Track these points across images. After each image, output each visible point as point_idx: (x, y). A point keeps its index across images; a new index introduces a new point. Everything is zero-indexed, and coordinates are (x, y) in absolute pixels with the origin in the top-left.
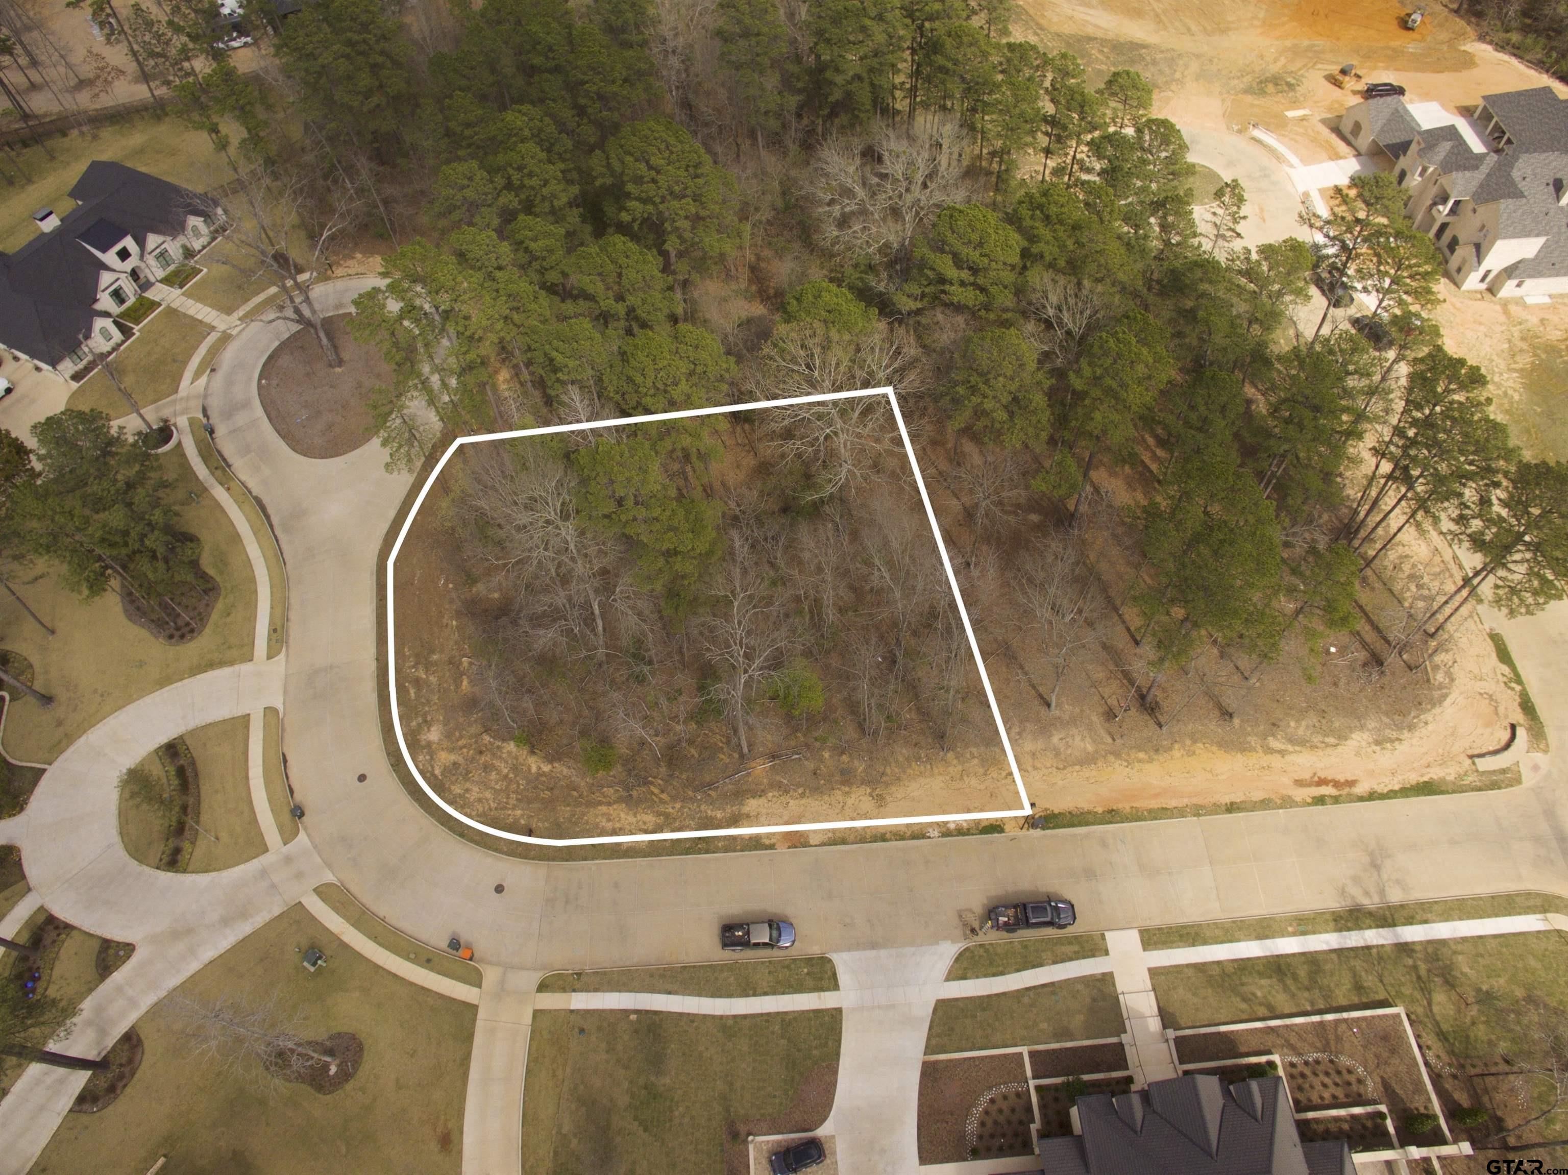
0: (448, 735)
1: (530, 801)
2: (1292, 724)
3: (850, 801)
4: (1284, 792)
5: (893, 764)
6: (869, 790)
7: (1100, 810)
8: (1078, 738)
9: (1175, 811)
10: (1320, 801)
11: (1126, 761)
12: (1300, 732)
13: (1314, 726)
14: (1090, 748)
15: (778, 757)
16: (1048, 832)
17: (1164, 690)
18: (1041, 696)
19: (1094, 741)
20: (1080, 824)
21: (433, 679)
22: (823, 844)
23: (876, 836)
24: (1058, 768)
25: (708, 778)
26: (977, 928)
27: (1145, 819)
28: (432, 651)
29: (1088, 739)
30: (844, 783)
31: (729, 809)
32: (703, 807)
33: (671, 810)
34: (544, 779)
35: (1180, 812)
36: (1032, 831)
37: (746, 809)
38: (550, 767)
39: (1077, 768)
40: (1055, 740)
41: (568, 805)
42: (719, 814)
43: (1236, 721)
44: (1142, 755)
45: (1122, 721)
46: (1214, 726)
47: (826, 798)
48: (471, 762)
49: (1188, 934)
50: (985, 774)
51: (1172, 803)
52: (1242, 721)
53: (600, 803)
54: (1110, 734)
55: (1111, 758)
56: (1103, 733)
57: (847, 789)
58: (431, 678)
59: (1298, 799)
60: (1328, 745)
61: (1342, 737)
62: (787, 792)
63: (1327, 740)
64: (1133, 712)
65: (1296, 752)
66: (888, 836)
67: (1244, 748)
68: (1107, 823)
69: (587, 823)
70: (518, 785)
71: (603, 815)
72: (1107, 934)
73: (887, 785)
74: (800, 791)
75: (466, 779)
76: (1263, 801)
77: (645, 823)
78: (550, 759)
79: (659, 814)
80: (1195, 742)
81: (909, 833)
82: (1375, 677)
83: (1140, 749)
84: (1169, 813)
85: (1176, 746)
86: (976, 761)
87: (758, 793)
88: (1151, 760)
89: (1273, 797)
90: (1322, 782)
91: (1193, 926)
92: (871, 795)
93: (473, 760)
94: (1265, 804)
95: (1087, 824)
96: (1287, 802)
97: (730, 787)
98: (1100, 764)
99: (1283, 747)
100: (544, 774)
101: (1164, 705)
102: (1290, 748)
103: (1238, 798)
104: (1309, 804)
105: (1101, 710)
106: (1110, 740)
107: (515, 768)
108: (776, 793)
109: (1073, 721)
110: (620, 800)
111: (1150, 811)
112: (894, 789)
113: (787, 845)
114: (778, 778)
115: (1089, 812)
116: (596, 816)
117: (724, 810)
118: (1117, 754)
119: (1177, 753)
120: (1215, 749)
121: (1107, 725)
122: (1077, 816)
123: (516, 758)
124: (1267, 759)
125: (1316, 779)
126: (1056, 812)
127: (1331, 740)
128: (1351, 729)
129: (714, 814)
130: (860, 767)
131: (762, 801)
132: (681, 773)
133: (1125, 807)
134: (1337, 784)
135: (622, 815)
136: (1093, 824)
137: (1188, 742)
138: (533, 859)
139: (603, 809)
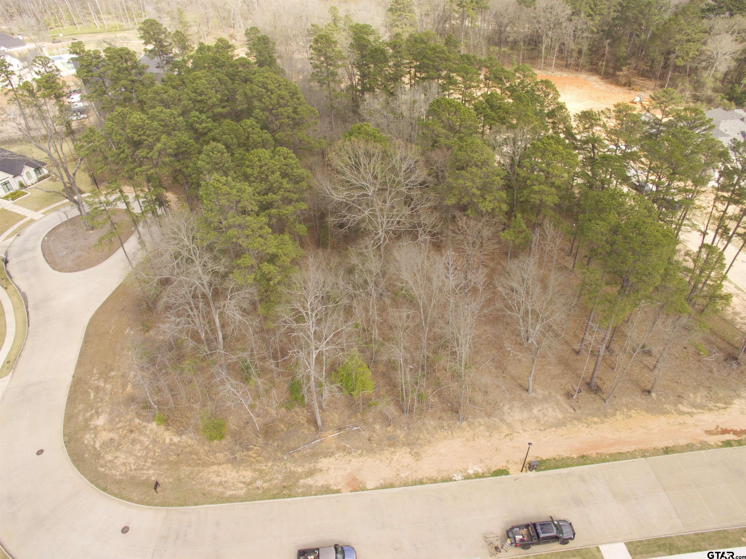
0: (111, 421)
1: (161, 463)
2: (691, 395)
3: (395, 458)
4: (701, 439)
5: (425, 432)
6: (408, 450)
7: (575, 456)
8: (550, 410)
9: (628, 454)
10: (728, 444)
11: (586, 423)
12: (698, 400)
13: (706, 396)
14: (560, 416)
15: (344, 428)
16: (541, 473)
17: (601, 379)
18: (521, 386)
19: (562, 411)
20: (562, 467)
21: (108, 387)
22: (376, 488)
23: (415, 481)
24: (540, 430)
25: (292, 445)
26: (499, 546)
27: (609, 461)
28: (112, 370)
29: (557, 410)
30: (390, 446)
31: (307, 466)
32: (288, 465)
33: (265, 468)
34: (174, 447)
35: (632, 455)
36: (529, 473)
37: (319, 466)
38: (179, 439)
39: (554, 429)
40: (535, 411)
41: (189, 466)
42: (300, 470)
43: (653, 394)
44: (596, 419)
45: (578, 398)
46: (639, 399)
47: (378, 456)
48: (124, 438)
49: (664, 545)
50: (491, 436)
51: (625, 449)
52: (657, 394)
53: (213, 464)
54: (571, 406)
55: (575, 422)
56: (566, 406)
57: (393, 449)
58: (107, 386)
59: (712, 443)
60: (719, 408)
61: (728, 403)
62: (349, 453)
63: (717, 405)
64: (583, 393)
65: (699, 413)
66: (424, 480)
67: (664, 412)
68: (582, 465)
69: (202, 478)
70: (155, 452)
71: (214, 472)
72: (602, 547)
73: (421, 446)
74: (359, 452)
75: (117, 449)
76: (688, 445)
77: (244, 477)
78: (180, 433)
79: (255, 470)
80: (630, 409)
81: (440, 478)
82: (735, 366)
83: (593, 415)
84: (624, 456)
85: (618, 413)
86: (482, 428)
87: (328, 454)
88: (603, 422)
89: (694, 442)
90: (725, 432)
91: (666, 538)
92: (410, 453)
93: (125, 436)
94: (689, 447)
95: (568, 466)
96: (704, 446)
97: (309, 450)
98: (568, 426)
99: (690, 410)
100: (174, 444)
101: (603, 387)
102: (694, 410)
103: (670, 444)
104: (721, 447)
105: (562, 393)
106: (572, 411)
107: (154, 441)
108: (341, 454)
109: (545, 399)
110: (228, 461)
111: (611, 455)
112: (426, 448)
113: (350, 489)
114: (343, 444)
115: (568, 458)
116: (209, 473)
117: (304, 466)
118: (579, 419)
119: (619, 416)
120: (644, 413)
121: (569, 401)
122: (559, 460)
123: (156, 434)
124: (682, 419)
125: (719, 430)
126: (544, 458)
127: (721, 405)
128: (732, 398)
129: (295, 469)
130: (401, 434)
131: (332, 459)
132: (273, 442)
133: (592, 453)
134: (735, 433)
135: (228, 472)
136: (572, 466)
137: (625, 410)
138: (156, 505)
139: (215, 468)
